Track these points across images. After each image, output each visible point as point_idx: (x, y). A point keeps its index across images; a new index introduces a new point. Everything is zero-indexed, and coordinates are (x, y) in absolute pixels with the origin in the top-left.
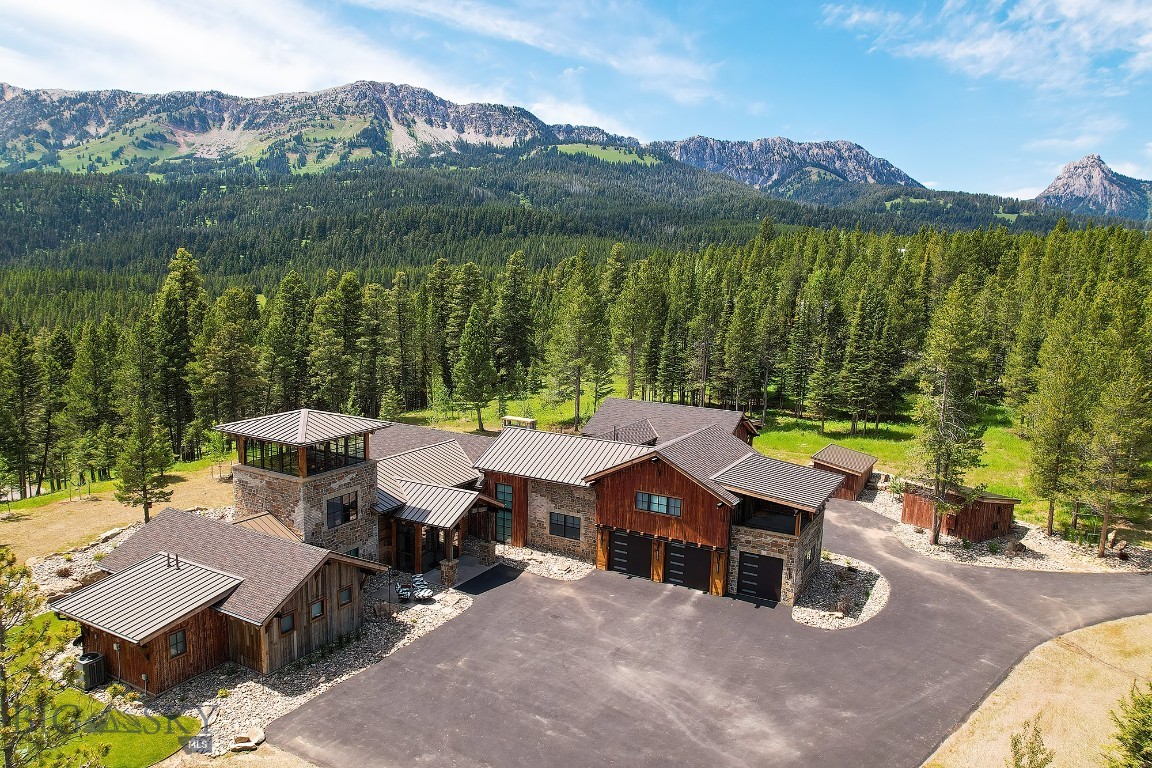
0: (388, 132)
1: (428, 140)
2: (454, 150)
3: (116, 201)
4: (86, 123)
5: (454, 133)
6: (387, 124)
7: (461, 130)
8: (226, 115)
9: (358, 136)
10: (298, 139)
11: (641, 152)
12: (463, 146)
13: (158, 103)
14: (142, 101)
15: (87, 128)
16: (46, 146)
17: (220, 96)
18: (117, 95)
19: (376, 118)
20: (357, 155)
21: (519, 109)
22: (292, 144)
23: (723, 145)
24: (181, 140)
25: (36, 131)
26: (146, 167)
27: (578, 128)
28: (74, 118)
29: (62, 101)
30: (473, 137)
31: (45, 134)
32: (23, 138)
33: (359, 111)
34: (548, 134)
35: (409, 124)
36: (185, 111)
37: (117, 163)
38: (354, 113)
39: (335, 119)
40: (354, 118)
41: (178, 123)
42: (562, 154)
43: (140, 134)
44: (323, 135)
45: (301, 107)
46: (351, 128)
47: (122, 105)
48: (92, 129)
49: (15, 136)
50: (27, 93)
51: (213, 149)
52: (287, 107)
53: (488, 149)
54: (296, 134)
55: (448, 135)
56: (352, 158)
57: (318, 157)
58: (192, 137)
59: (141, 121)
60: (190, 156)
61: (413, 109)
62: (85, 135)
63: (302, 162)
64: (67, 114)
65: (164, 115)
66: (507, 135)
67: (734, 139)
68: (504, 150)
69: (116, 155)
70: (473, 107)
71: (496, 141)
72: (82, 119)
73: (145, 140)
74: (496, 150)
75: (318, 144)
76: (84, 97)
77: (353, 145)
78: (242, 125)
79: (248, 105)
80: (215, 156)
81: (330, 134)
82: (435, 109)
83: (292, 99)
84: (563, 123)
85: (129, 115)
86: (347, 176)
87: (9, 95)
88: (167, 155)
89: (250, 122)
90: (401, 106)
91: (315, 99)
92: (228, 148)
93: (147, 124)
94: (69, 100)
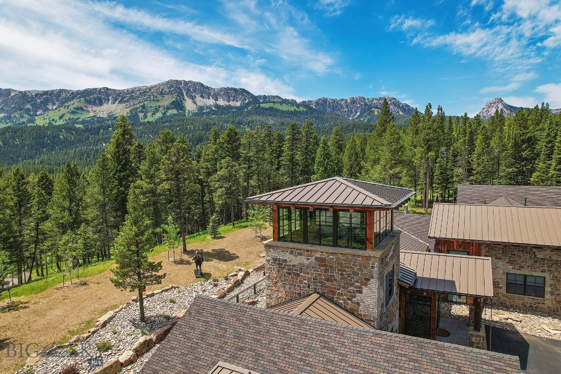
0: (184, 102)
1: (202, 104)
2: (214, 108)
3: (61, 137)
4: (47, 104)
5: (214, 102)
6: (183, 98)
7: (216, 100)
8: (110, 98)
9: (170, 104)
10: (143, 107)
11: (298, 106)
12: (217, 106)
13: (80, 94)
14: (73, 93)
15: (48, 106)
16: (29, 115)
17: (107, 89)
18: (61, 91)
19: (178, 96)
20: (170, 112)
21: (242, 89)
22: (140, 109)
23: (334, 101)
24: (90, 109)
25: (25, 109)
26: (75, 121)
27: (269, 96)
28: (42, 102)
29: (36, 95)
30: (222, 102)
31: (29, 110)
32: (19, 112)
33: (170, 93)
34: (255, 99)
35: (193, 98)
36: (92, 97)
37: (61, 121)
38: (168, 94)
39: (160, 97)
40: (168, 96)
41: (89, 102)
42: (263, 108)
43: (72, 108)
44: (154, 104)
45: (145, 92)
46: (167, 101)
47: (64, 95)
48: (50, 107)
49: (14, 112)
50: (21, 92)
51: (105, 113)
52: (138, 92)
53: (230, 107)
54: (143, 104)
55: (211, 102)
56: (168, 114)
57: (153, 114)
58: (95, 108)
59: (72, 102)
60: (95, 116)
61: (194, 91)
62: (47, 110)
63: (145, 117)
64: (39, 101)
65: (82, 99)
66: (237, 101)
68: (236, 108)
69: (61, 118)
70: (221, 89)
71: (232, 103)
72: (45, 102)
73: (74, 110)
74: (233, 108)
75: (152, 108)
76: (46, 93)
77: (168, 108)
78: (117, 102)
79: (120, 93)
80: (106, 116)
81: (158, 104)
82: (204, 90)
83: (139, 89)
84: (262, 94)
85: (67, 100)
86: (167, 122)
87: (13, 94)
88: (84, 116)
89: (121, 100)
90: (189, 90)
91: (150, 89)
92: (112, 112)
93: (75, 103)
94: (39, 95)
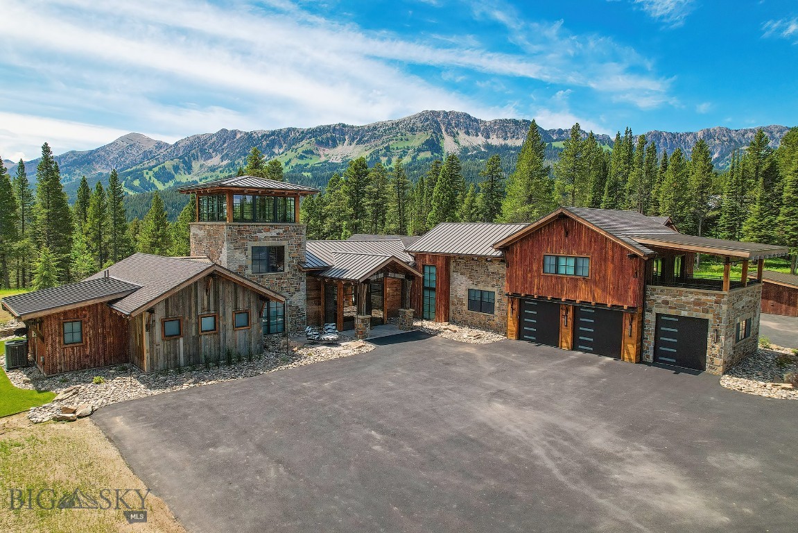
0: (441, 141)
1: (467, 144)
2: (483, 150)
4: (273, 147)
5: (484, 140)
6: (441, 136)
7: (488, 137)
8: (346, 137)
9: (423, 145)
10: (387, 148)
12: (488, 146)
13: (310, 133)
14: (302, 132)
15: (274, 150)
17: (344, 126)
18: (290, 130)
19: (434, 132)
20: (423, 155)
21: (526, 121)
22: (383, 152)
23: (674, 136)
24: (321, 153)
26: (302, 168)
28: (268, 145)
29: (263, 136)
30: (495, 141)
32: (243, 158)
33: (424, 129)
34: (546, 136)
35: (454, 135)
36: (324, 136)
37: (287, 168)
38: (420, 131)
39: (409, 135)
40: (420, 133)
41: (320, 143)
42: (555, 148)
43: (300, 151)
44: (401, 145)
45: (389, 129)
46: (419, 139)
47: (292, 135)
48: (276, 151)
49: (240, 157)
50: (247, 134)
51: (339, 157)
52: (381, 129)
53: (506, 148)
54: (387, 145)
55: (480, 140)
56: (419, 158)
58: (328, 151)
59: (301, 143)
60: (326, 162)
61: (457, 126)
62: (273, 154)
63: (389, 162)
64: (264, 143)
65: (313, 139)
66: (518, 139)
67: (681, 131)
68: (516, 148)
69: (287, 164)
70: (495, 122)
71: (510, 142)
72: (272, 145)
73: (303, 154)
74: (511, 148)
75: (399, 151)
76: (273, 133)
77: (419, 150)
78: (355, 142)
79: (359, 130)
80: (340, 161)
81: (406, 144)
82: (471, 125)
83: (384, 124)
84: (557, 128)
85: (297, 140)
86: (415, 168)
87: (238, 136)
88: (313, 162)
89: (360, 139)
90: (449, 124)
91: (397, 124)
92: (347, 156)
93: (305, 145)
94: (265, 136)
